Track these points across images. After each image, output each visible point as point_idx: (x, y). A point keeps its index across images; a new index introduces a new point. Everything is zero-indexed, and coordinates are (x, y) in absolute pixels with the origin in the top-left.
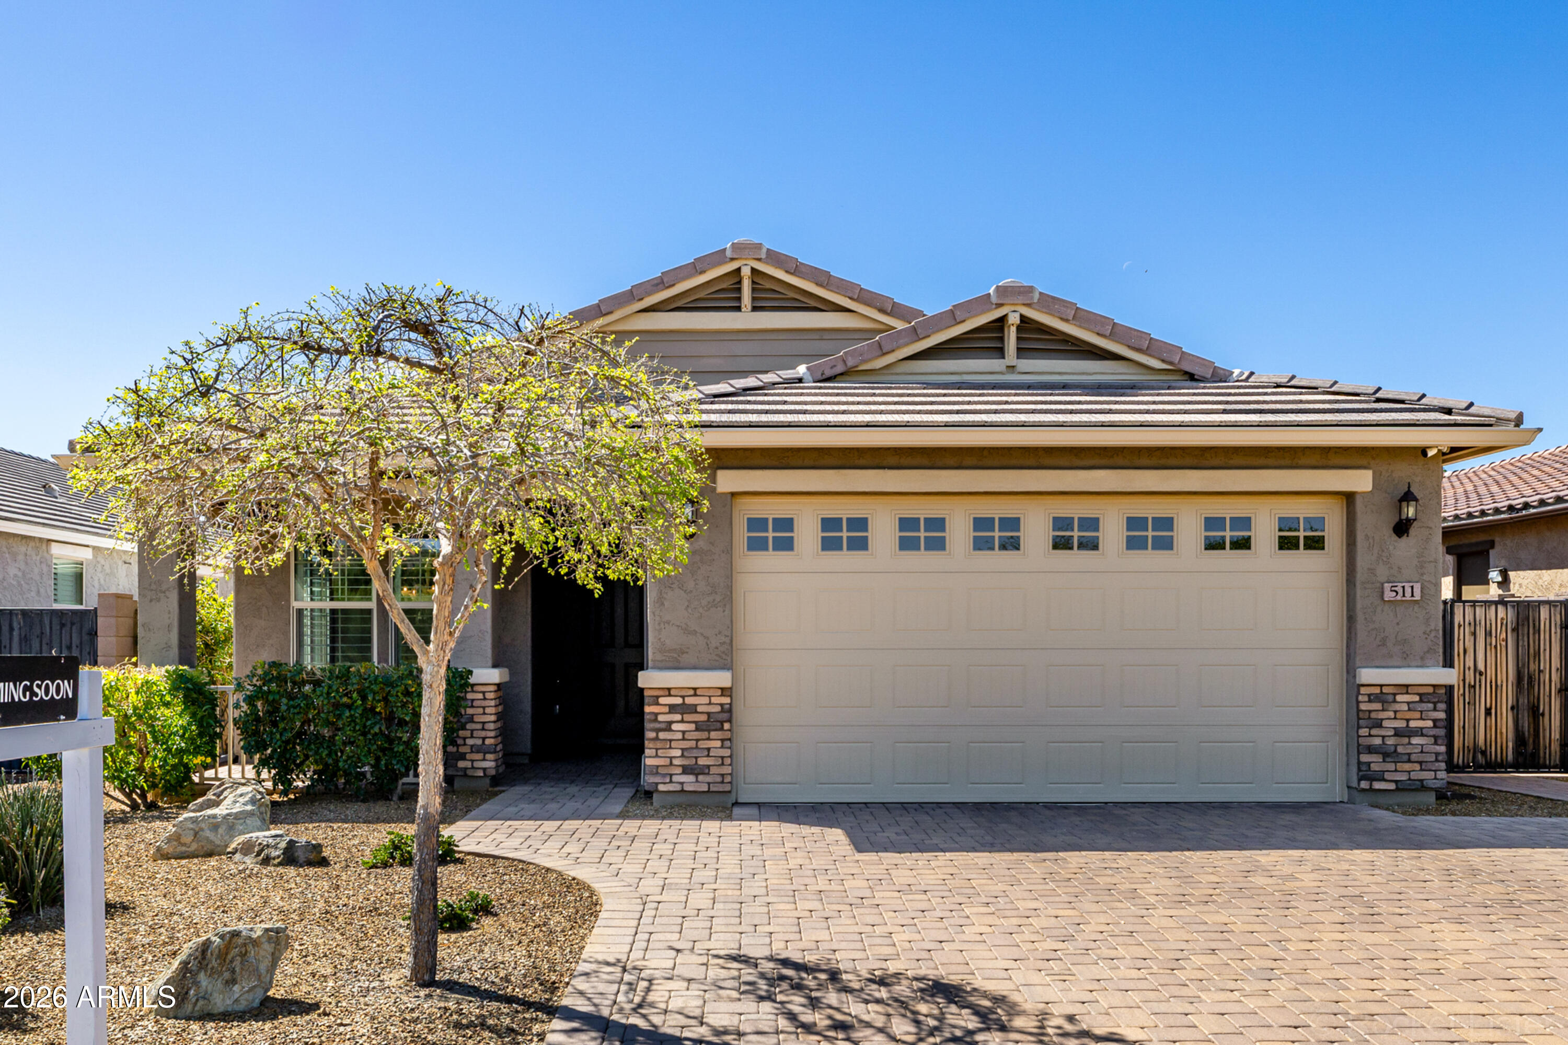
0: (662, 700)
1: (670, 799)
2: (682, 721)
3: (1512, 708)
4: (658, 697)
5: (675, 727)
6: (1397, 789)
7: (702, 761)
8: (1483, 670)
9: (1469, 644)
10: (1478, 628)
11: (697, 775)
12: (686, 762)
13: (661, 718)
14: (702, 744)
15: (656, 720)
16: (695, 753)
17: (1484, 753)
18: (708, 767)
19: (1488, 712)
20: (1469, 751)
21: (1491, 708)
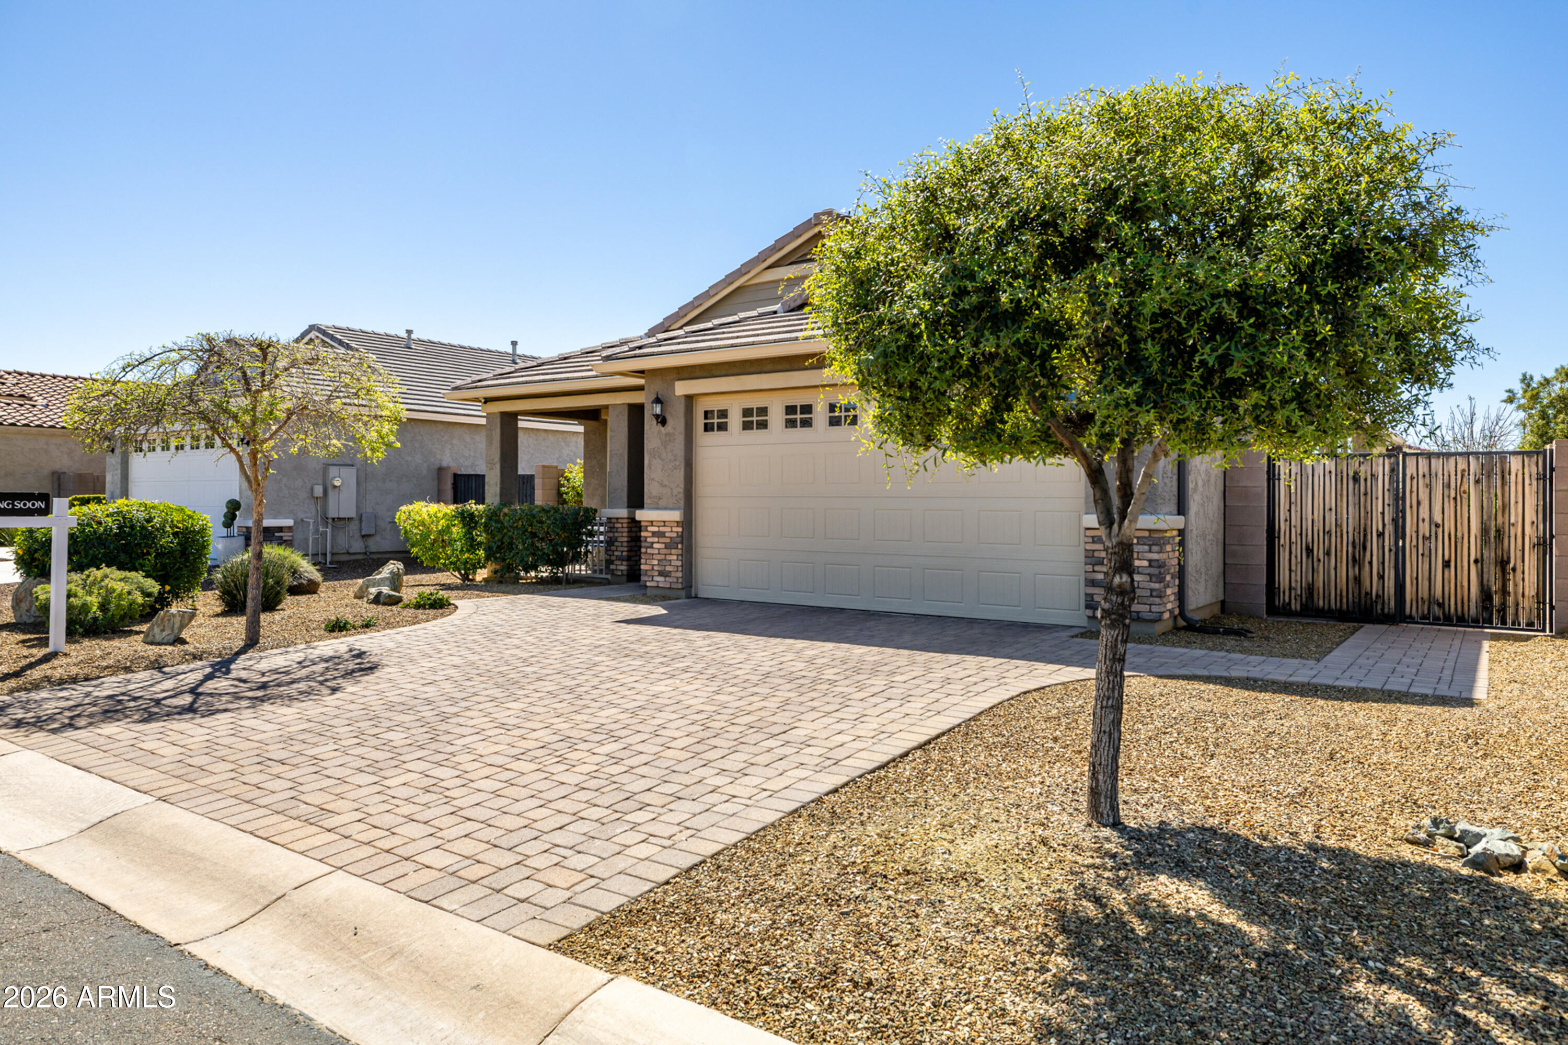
0: (650, 529)
1: (653, 592)
2: (658, 542)
3: (1476, 561)
4: (647, 526)
5: (655, 546)
7: (668, 568)
8: (1440, 522)
9: (1424, 495)
10: (1433, 480)
11: (665, 577)
12: (660, 568)
15: (646, 541)
16: (664, 563)
17: (1441, 605)
18: (671, 572)
19: (1446, 564)
20: (1423, 602)
21: (1449, 561)
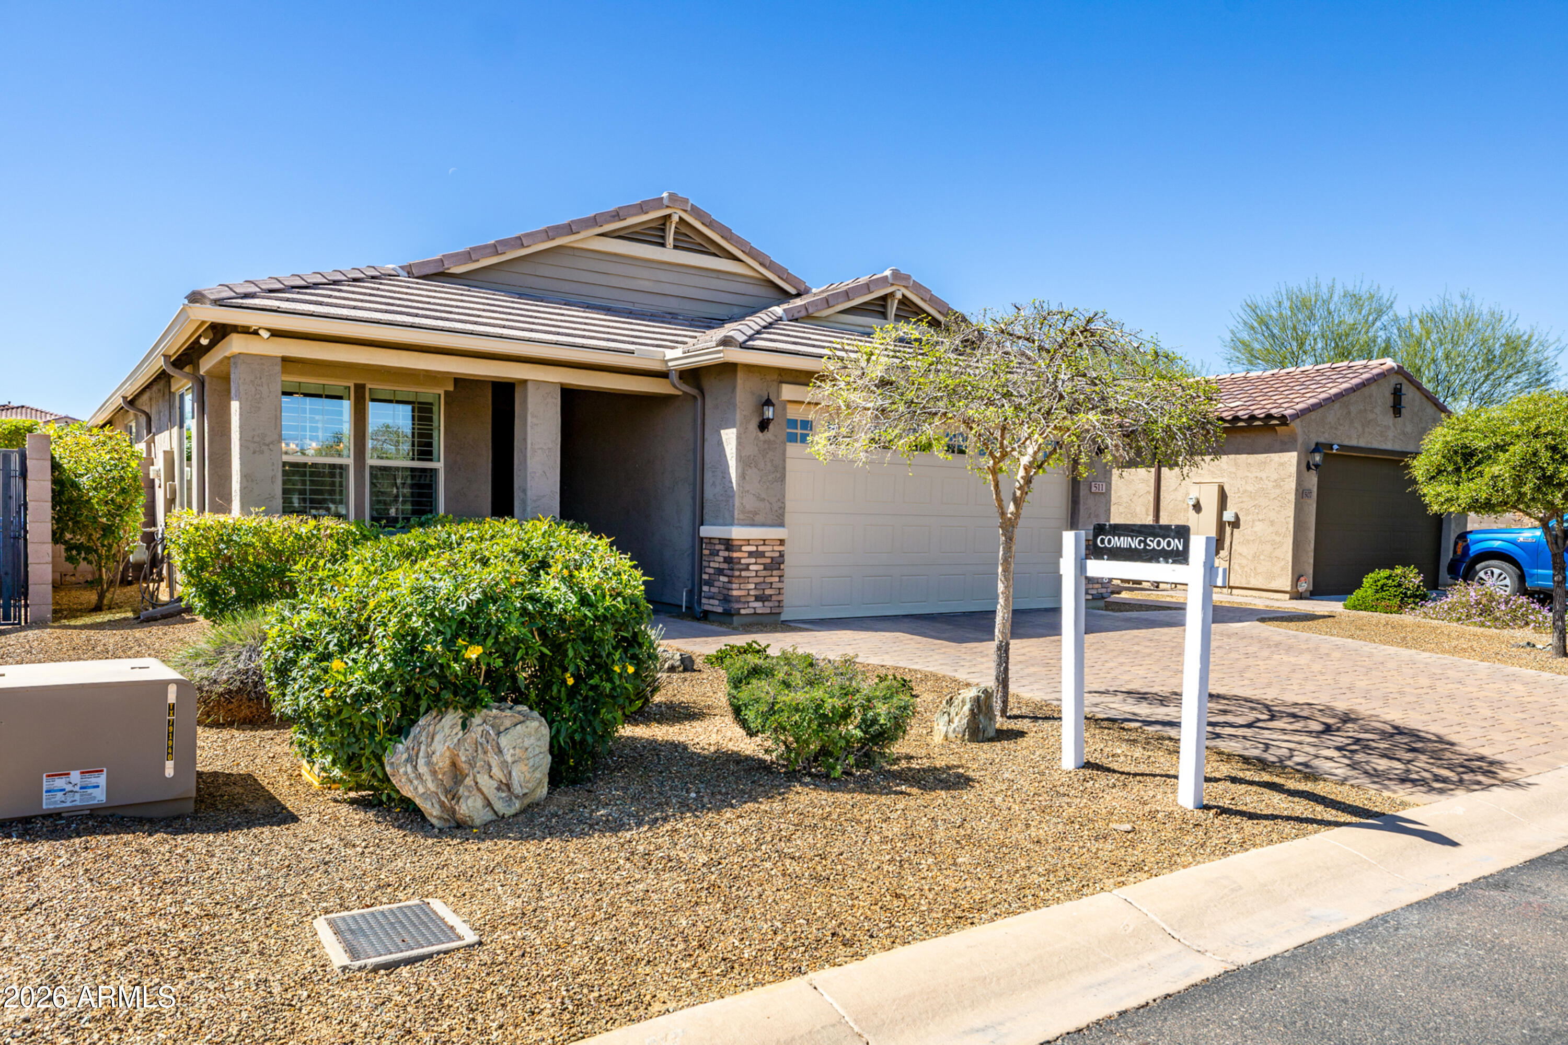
0: (744, 548)
1: (749, 620)
2: (756, 563)
4: (741, 546)
5: (751, 567)
6: (1093, 599)
7: (768, 592)
11: (763, 602)
12: (757, 593)
13: (743, 561)
14: (768, 580)
15: (739, 563)
16: (763, 586)
18: (771, 596)
